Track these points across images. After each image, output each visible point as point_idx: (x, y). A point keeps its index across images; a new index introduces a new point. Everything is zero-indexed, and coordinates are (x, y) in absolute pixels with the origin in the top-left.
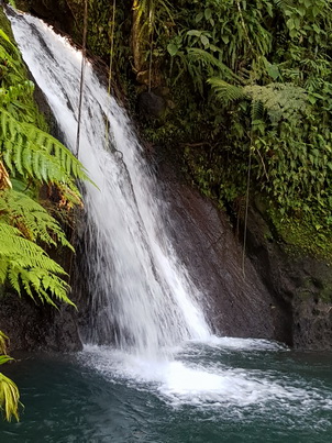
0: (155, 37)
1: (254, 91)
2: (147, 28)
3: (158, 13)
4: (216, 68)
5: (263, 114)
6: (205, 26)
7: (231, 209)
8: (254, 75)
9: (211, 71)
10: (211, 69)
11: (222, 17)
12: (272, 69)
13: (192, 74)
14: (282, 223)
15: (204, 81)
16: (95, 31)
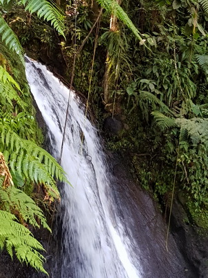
0: (119, 82)
1: (182, 122)
2: (114, 76)
3: (122, 66)
4: (158, 105)
5: (187, 138)
6: (153, 77)
7: (162, 200)
8: (183, 111)
9: (155, 107)
10: (155, 106)
11: (164, 72)
12: (195, 108)
13: (142, 108)
14: (196, 212)
15: (149, 113)
16: (79, 75)
